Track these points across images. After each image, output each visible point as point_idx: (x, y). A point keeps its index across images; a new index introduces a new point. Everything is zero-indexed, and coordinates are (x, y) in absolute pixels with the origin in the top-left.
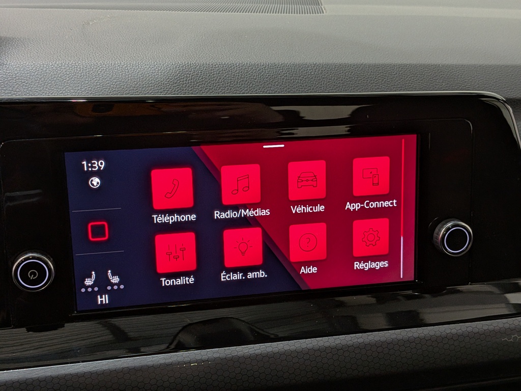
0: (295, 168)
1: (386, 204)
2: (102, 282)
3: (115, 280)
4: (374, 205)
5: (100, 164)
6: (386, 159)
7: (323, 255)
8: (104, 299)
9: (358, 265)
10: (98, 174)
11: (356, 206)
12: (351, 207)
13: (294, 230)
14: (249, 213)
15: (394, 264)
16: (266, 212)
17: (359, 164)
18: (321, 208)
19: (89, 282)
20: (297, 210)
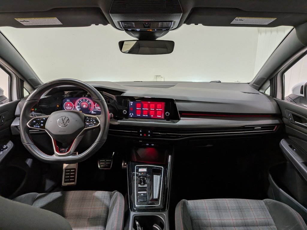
0: (151, 105)
1: (161, 110)
2: (131, 114)
3: (133, 114)
5: (132, 103)
6: (161, 105)
7: (154, 114)
8: (131, 116)
9: (157, 116)
11: (158, 110)
12: (157, 110)
13: (151, 111)
14: (146, 109)
15: (162, 117)
16: (148, 109)
17: (158, 105)
18: (154, 109)
19: (130, 114)
20: (151, 109)
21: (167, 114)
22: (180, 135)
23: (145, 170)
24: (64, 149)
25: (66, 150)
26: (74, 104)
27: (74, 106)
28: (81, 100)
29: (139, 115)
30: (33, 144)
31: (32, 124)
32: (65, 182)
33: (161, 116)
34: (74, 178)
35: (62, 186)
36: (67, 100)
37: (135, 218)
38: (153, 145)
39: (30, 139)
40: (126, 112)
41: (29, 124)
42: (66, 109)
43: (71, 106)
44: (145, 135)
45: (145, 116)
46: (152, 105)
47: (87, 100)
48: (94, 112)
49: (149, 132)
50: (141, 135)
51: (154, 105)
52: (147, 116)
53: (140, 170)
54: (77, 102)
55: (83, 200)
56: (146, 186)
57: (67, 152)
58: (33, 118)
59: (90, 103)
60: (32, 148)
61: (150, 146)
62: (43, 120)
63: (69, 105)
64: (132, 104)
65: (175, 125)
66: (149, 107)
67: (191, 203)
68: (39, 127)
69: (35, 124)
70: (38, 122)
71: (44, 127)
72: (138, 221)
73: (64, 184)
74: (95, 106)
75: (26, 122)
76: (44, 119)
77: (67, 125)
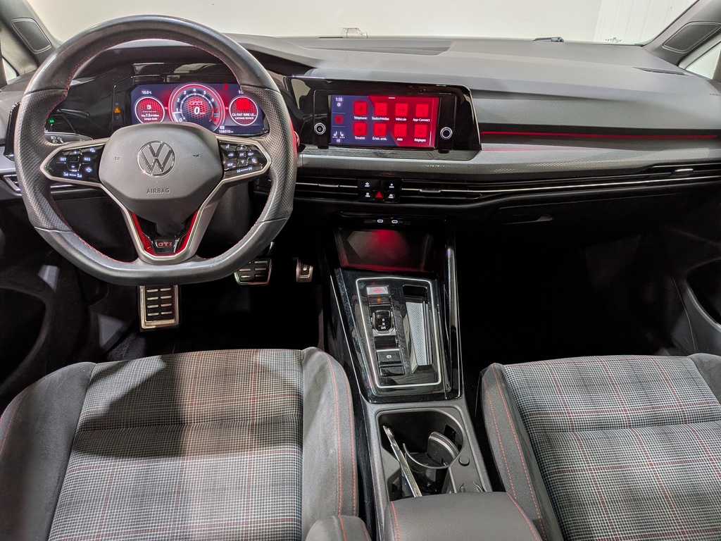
0: (398, 106)
1: (427, 120)
2: (339, 135)
3: (342, 135)
4: (422, 120)
5: (341, 100)
6: (427, 106)
7: (405, 135)
8: (339, 141)
9: (416, 140)
10: (340, 102)
11: (417, 120)
12: (415, 120)
13: (396, 125)
14: (383, 119)
15: (428, 141)
16: (388, 119)
17: (418, 106)
18: (405, 120)
19: (335, 135)
20: (398, 119)
21: (446, 133)
22: (478, 195)
23: (384, 290)
24: (166, 243)
25: (173, 244)
26: (166, 105)
27: (167, 111)
28: (185, 93)
29: (361, 138)
30: (68, 228)
31: (56, 168)
32: (149, 318)
33: (425, 140)
34: (171, 309)
35: (141, 331)
36: (144, 92)
37: (380, 418)
38: (395, 222)
39: (58, 216)
40: (324, 128)
41: (47, 169)
42: (142, 119)
43: (157, 109)
44: (379, 195)
45: (378, 139)
46: (402, 107)
47: (205, 92)
48: (227, 127)
49: (392, 186)
50: (368, 195)
51: (406, 106)
52: (385, 139)
53: (370, 291)
54: (175, 97)
55: (226, 376)
56: (393, 332)
57: (177, 252)
58: (56, 147)
59: (213, 100)
60: (68, 243)
61: (387, 226)
62: (88, 154)
63: (149, 107)
64: (339, 105)
65: (468, 165)
66: (391, 114)
67: (515, 372)
68: (80, 176)
69: (66, 167)
70: (75, 159)
71: (95, 176)
72: (388, 427)
73: (144, 324)
74: (227, 111)
75: (37, 160)
76: (93, 150)
77: (171, 168)
